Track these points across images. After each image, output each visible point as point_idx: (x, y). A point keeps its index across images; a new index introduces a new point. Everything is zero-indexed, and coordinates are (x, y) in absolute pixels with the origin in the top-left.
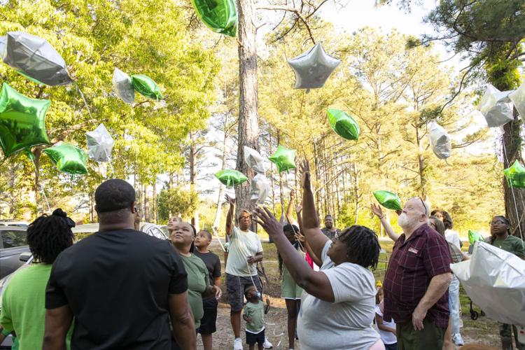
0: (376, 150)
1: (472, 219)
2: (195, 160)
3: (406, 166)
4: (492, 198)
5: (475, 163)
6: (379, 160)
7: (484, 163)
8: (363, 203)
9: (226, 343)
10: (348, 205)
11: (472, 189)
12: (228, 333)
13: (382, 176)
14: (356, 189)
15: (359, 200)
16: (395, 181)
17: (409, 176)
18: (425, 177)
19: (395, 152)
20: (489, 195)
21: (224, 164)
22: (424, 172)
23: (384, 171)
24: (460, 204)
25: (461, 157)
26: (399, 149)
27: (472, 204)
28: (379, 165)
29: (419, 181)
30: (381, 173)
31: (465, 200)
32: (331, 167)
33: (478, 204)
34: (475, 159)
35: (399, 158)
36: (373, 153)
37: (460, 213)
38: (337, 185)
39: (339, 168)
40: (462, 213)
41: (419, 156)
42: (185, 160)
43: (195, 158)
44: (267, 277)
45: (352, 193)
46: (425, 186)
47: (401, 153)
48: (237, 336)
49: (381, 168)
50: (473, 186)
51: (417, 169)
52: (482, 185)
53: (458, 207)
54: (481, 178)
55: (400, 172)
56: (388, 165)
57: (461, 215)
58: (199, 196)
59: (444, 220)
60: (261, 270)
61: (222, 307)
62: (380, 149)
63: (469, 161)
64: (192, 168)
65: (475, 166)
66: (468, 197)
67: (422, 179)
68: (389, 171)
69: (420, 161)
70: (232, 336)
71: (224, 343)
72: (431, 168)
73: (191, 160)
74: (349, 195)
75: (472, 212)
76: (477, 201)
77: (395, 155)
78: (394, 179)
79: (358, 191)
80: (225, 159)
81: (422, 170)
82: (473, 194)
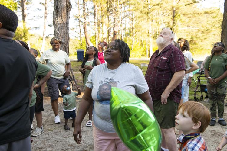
0: (147, 3)
1: (201, 48)
2: (25, 6)
3: (164, 14)
4: (214, 35)
5: (206, 13)
6: (148, 9)
7: (211, 13)
8: (136, 37)
9: (50, 119)
10: (127, 39)
11: (203, 29)
12: (51, 113)
13: (149, 20)
14: (133, 29)
15: (134, 35)
16: (157, 24)
17: (166, 21)
18: (175, 22)
19: (158, 5)
20: (212, 33)
21: (46, 9)
22: (175, 18)
23: (151, 17)
24: (194, 39)
25: (198, 9)
26: (161, 3)
27: (202, 38)
28: (148, 13)
29: (171, 24)
30: (149, 18)
31: (198, 36)
32: (117, 14)
33: (205, 39)
34: (207, 10)
35: (160, 9)
36: (145, 5)
37: (194, 44)
38: (121, 26)
39: (123, 15)
40: (195, 44)
41: (173, 8)
42: (18, 6)
43: (25, 4)
44: (76, 81)
45: (130, 31)
46: (175, 27)
47: (161, 5)
48: (56, 115)
49: (149, 15)
50: (203, 27)
51: (171, 16)
52: (209, 27)
53: (193, 40)
54: (209, 22)
55: (161, 18)
56: (154, 13)
57: (194, 45)
58: (29, 31)
59: (184, 45)
60: (72, 77)
61: (46, 99)
62: (149, 3)
63: (202, 12)
64: (23, 11)
65: (206, 15)
66: (200, 34)
67: (173, 23)
68: (154, 17)
69: (173, 11)
70: (54, 115)
71: (48, 119)
72: (179, 16)
73: (22, 5)
74: (128, 32)
75: (201, 43)
76: (205, 37)
77: (158, 7)
78: (157, 22)
79: (134, 30)
80: (46, 6)
81: (174, 17)
82: (203, 32)
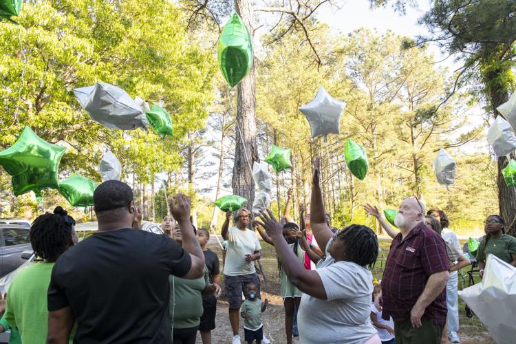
0: (371, 150)
1: (466, 217)
2: (193, 159)
3: (401, 165)
4: (486, 196)
5: (469, 162)
6: (374, 159)
7: (477, 163)
8: (358, 201)
9: (225, 340)
10: (343, 204)
11: (466, 188)
12: (226, 330)
13: (378, 175)
14: (352, 188)
15: (355, 198)
16: (390, 180)
17: (404, 175)
18: (420, 176)
19: (390, 151)
20: (483, 194)
21: (221, 163)
22: (419, 171)
23: (379, 170)
24: (454, 203)
25: (455, 156)
26: (394, 148)
27: (466, 202)
28: (375, 164)
29: (414, 180)
30: (377, 172)
31: (459, 199)
32: (326, 166)
33: (472, 203)
34: (470, 158)
35: (394, 157)
36: (368, 152)
37: (454, 212)
38: (333, 184)
39: (335, 167)
40: (456, 211)
41: (414, 156)
42: (184, 160)
43: (193, 157)
44: (265, 274)
45: (347, 192)
46: (420, 185)
47: (395, 152)
48: (235, 333)
49: (377, 167)
50: (466, 185)
51: (412, 168)
52: (476, 184)
53: (452, 206)
54: (475, 177)
55: (395, 171)
56: (383, 164)
57: (455, 214)
58: (197, 194)
59: (441, 220)
60: (259, 268)
61: (221, 305)
62: (376, 149)
63: (463, 161)
64: (190, 167)
65: (469, 165)
66: (462, 196)
67: (417, 178)
68: (384, 170)
69: (415, 160)
70: (231, 333)
71: (223, 340)
72: (426, 167)
73: (189, 159)
74: (345, 193)
75: (466, 211)
76: (471, 200)
77: (390, 155)
78: (389, 178)
79: (353, 190)
80: (222, 158)
81: (416, 169)
82: (467, 192)
